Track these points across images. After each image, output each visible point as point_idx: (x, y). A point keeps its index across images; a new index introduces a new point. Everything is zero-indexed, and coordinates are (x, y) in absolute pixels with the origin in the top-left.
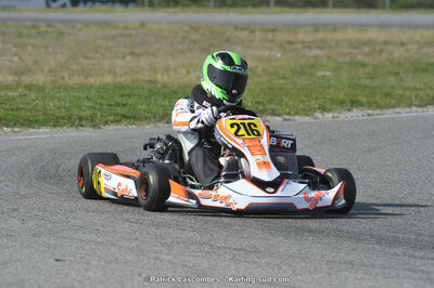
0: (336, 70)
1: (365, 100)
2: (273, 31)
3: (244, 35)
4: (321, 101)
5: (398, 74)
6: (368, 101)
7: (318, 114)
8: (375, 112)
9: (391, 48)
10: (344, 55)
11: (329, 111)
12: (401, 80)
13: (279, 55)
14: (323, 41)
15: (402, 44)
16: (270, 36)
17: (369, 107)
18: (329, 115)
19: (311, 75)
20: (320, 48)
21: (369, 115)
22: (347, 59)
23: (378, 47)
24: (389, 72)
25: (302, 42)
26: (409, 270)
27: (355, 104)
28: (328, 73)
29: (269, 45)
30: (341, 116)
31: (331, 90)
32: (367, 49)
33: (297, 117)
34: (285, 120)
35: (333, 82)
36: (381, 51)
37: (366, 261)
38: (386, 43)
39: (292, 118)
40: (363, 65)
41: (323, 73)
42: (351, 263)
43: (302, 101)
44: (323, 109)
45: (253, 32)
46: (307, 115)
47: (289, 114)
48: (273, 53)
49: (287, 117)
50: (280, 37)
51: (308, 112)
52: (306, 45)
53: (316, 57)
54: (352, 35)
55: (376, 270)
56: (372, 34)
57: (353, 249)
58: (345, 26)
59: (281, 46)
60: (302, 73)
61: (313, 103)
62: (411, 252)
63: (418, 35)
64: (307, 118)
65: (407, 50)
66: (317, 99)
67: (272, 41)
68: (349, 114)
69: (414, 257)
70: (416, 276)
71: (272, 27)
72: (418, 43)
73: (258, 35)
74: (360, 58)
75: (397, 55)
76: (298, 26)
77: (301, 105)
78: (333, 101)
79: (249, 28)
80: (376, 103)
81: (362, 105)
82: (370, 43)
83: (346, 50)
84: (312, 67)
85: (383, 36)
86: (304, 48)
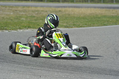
0: (26, 18)
1: (32, 26)
2: (12, 7)
3: (3, 8)
4: (20, 26)
5: (43, 19)
6: (33, 27)
7: (19, 30)
8: (34, 30)
9: (43, 12)
10: (30, 14)
11: (22, 29)
12: (43, 21)
13: (12, 14)
14: (25, 10)
15: (46, 11)
16: (11, 8)
17: (33, 28)
18: (21, 30)
19: (19, 19)
20: (24, 12)
21: (33, 30)
22: (30, 15)
23: (40, 12)
24: (41, 19)
25: (19, 10)
26: (30, 72)
27: (29, 27)
28: (24, 19)
29: (10, 11)
30: (25, 30)
31: (23, 24)
32: (36, 13)
33: (13, 31)
34: (9, 31)
35: (24, 21)
36: (40, 13)
37: (19, 70)
38: (42, 11)
39: (11, 31)
40: (34, 17)
41: (22, 19)
42: (15, 71)
43: (15, 27)
44: (20, 29)
45: (6, 7)
46: (15, 30)
47: (10, 30)
48: (11, 13)
49: (10, 31)
50: (13, 9)
51: (16, 29)
52: (20, 11)
53: (22, 14)
54: (33, 9)
55: (21, 72)
56: (39, 9)
57: (17, 67)
58: (32, 6)
59: (13, 11)
60: (17, 19)
61: (17, 27)
62: (32, 67)
63: (51, 9)
64: (15, 31)
65: (47, 13)
66: (19, 26)
67: (11, 10)
68: (27, 30)
69: (33, 69)
70: (31, 74)
71: (12, 6)
72: (51, 11)
73: (7, 8)
74: (34, 15)
75: (44, 14)
76: (19, 6)
77: (14, 28)
78: (23, 26)
79: (5, 6)
80: (35, 27)
81: (31, 27)
82: (38, 11)
83: (31, 13)
84: (20, 17)
85: (42, 9)
86: (19, 12)
